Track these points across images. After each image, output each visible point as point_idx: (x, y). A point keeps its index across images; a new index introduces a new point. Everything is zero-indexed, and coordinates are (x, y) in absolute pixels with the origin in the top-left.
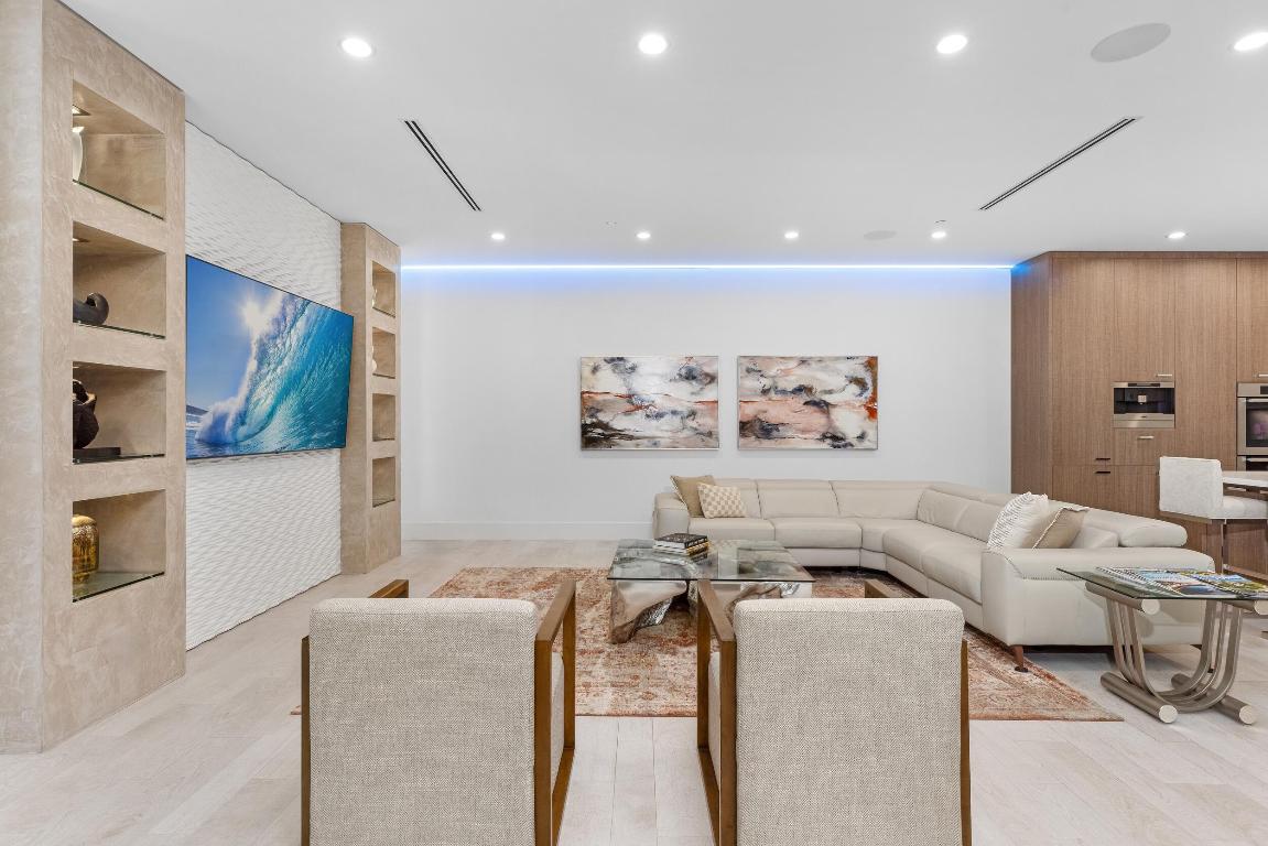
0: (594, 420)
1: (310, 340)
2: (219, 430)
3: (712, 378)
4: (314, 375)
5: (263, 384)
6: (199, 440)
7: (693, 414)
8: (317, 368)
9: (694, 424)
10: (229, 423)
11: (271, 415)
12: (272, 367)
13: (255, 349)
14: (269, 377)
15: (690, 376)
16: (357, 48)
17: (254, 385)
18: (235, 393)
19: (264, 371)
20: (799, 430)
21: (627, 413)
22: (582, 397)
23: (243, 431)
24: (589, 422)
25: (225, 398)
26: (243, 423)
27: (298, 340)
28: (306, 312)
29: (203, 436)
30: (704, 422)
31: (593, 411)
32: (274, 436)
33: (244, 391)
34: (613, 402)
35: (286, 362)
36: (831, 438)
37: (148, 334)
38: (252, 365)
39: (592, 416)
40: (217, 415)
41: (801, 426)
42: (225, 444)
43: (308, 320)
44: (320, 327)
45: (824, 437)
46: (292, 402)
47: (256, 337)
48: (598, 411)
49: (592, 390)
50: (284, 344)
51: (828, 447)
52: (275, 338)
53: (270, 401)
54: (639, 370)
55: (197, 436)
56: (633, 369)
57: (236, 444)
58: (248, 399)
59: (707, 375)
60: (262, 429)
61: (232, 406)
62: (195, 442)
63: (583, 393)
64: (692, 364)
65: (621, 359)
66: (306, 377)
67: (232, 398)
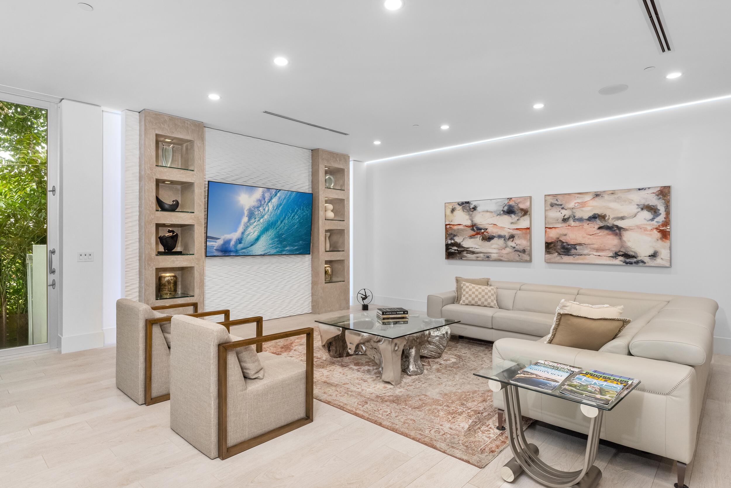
0: (453, 241)
1: (281, 207)
2: (227, 246)
3: (525, 212)
4: (286, 221)
5: (252, 227)
6: (216, 250)
7: (512, 237)
8: (287, 218)
9: (513, 244)
10: (232, 243)
11: (257, 239)
12: (257, 219)
13: (246, 213)
14: (255, 224)
15: (510, 211)
16: (214, 97)
17: (247, 227)
18: (236, 231)
19: (252, 221)
20: (594, 249)
21: (471, 237)
22: (446, 228)
23: (240, 246)
24: (450, 242)
25: (230, 233)
26: (240, 243)
27: (273, 207)
28: (278, 195)
29: (217, 248)
30: (521, 242)
31: (452, 236)
32: (259, 248)
33: (241, 229)
34: (462, 230)
35: (266, 217)
36: (622, 256)
37: (188, 212)
38: (245, 219)
39: (451, 239)
40: (226, 240)
41: (595, 246)
42: (231, 251)
43: (279, 198)
44: (288, 200)
45: (616, 255)
46: (271, 233)
47: (246, 208)
48: (455, 236)
49: (451, 223)
50: (264, 210)
51: (621, 263)
52: (258, 207)
53: (256, 234)
54: (479, 209)
55: (215, 248)
56: (475, 208)
57: (237, 251)
58: (243, 233)
59: (522, 210)
60: (252, 245)
61: (234, 236)
62: (214, 250)
63: (446, 225)
64: (512, 203)
65: (468, 203)
66: (279, 222)
67: (234, 233)
